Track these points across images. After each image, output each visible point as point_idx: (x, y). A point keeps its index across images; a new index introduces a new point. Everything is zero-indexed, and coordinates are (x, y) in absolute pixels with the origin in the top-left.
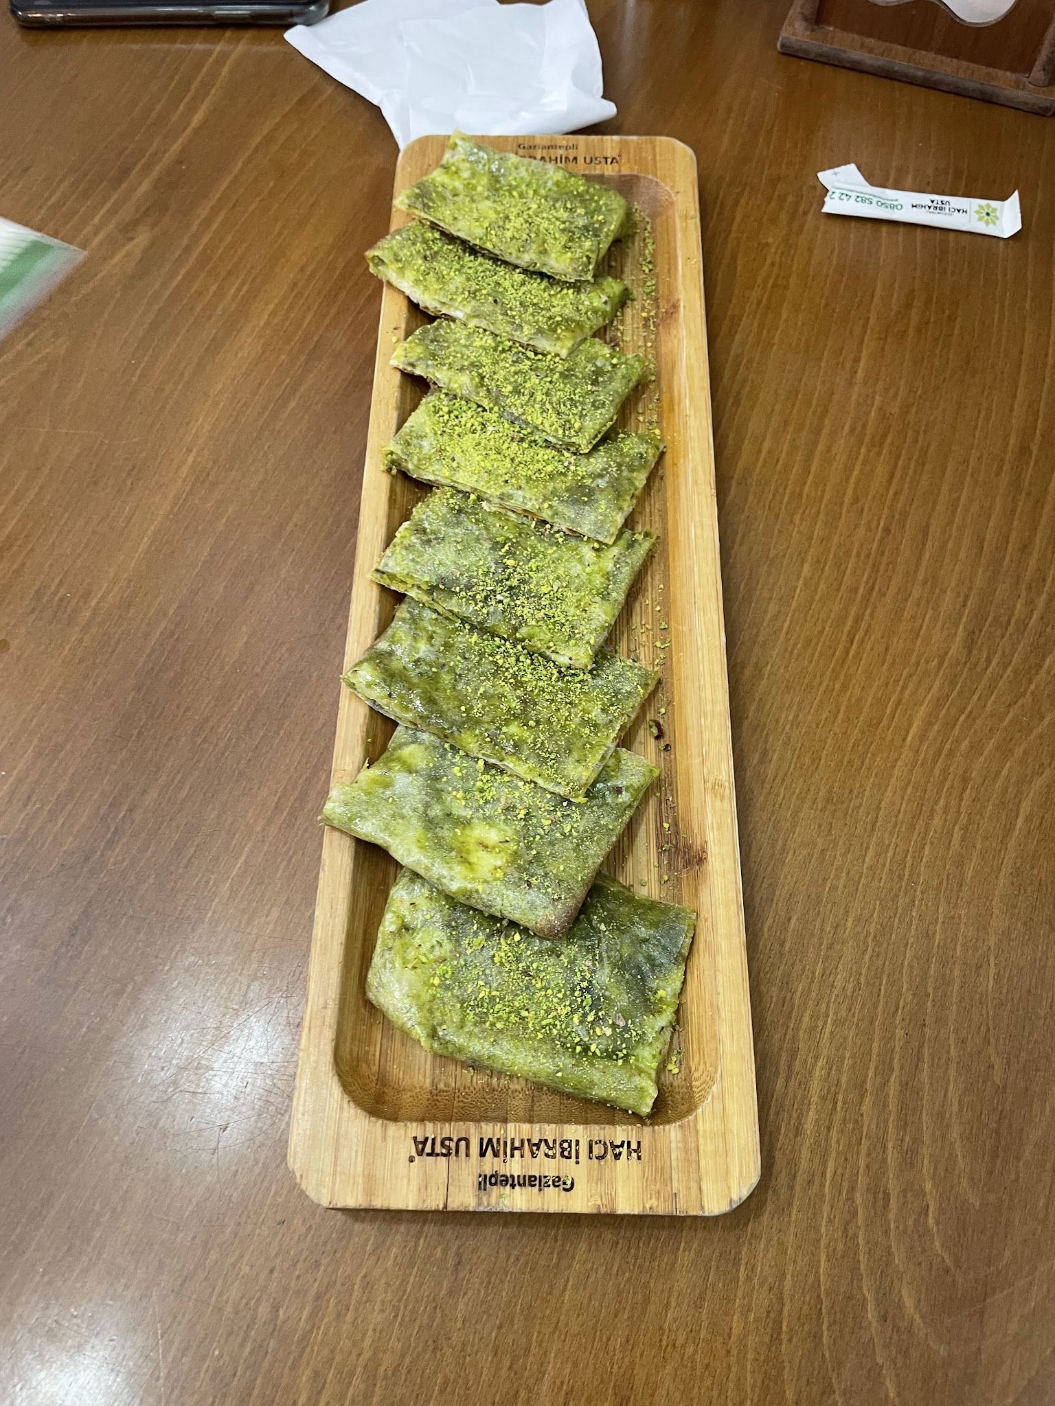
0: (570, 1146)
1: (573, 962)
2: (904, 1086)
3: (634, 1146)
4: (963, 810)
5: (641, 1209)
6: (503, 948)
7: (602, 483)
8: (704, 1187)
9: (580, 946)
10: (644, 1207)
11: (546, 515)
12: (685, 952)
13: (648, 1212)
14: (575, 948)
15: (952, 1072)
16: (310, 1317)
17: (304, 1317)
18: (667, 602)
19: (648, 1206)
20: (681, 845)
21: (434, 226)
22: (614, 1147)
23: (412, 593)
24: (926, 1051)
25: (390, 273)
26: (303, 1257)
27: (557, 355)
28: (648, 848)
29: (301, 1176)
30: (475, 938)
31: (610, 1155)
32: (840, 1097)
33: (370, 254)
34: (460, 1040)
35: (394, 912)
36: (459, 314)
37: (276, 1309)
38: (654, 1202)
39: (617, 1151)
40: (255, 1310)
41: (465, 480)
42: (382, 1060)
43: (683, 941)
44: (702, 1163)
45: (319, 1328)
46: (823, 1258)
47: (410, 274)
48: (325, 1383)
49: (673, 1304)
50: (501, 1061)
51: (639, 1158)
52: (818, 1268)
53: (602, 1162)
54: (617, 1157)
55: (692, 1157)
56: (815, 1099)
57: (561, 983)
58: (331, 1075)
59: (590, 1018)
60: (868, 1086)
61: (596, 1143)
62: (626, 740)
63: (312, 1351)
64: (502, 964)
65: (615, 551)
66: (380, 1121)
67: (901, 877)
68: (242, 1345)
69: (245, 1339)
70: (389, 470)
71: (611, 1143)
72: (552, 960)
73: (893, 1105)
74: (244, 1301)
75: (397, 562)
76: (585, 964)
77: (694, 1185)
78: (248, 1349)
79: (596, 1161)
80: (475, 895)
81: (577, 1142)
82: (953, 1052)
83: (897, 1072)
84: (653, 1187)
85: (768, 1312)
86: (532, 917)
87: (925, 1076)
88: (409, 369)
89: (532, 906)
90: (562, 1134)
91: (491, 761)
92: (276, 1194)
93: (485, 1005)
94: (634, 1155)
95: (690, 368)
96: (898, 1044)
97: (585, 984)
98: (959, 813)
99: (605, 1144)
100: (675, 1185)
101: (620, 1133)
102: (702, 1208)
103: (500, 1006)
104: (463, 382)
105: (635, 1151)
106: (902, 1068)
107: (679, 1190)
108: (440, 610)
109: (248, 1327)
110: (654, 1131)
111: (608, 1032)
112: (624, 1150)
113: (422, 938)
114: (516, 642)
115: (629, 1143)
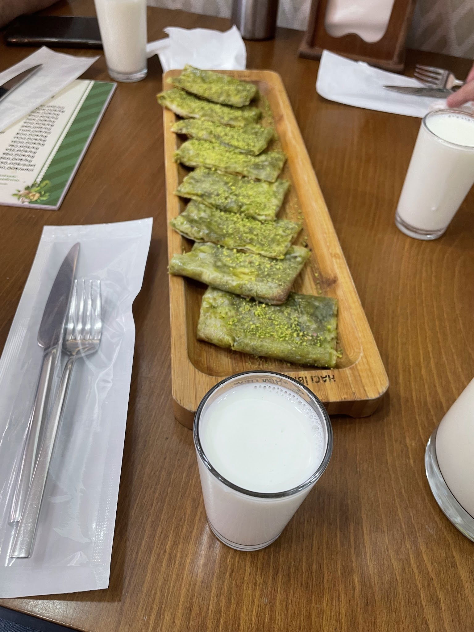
0: (303, 379)
1: (289, 314)
2: (437, 364)
3: (331, 377)
4: (433, 270)
5: (340, 399)
6: (259, 310)
7: (266, 163)
8: (366, 389)
9: (291, 309)
10: (341, 398)
11: (245, 173)
12: (335, 313)
13: (343, 400)
14: (290, 309)
15: (455, 357)
16: (187, 476)
17: (184, 476)
18: (300, 205)
19: (343, 398)
20: (324, 280)
21: (183, 89)
22: (323, 378)
23: (194, 198)
24: (443, 351)
25: (167, 103)
26: (180, 452)
27: (240, 126)
28: (310, 283)
29: (180, 400)
30: (245, 306)
31: (321, 381)
32: (411, 370)
33: (159, 95)
34: (247, 341)
35: (207, 301)
36: (197, 116)
37: (169, 474)
38: (346, 396)
39: (324, 379)
40: (159, 477)
41: (210, 162)
42: (208, 362)
43: (335, 308)
44: (363, 381)
45: (192, 480)
46: (420, 428)
47: (176, 103)
48: (199, 504)
49: (358, 452)
50: (266, 347)
51: (335, 381)
52: (419, 433)
53: (319, 384)
54: (325, 381)
55: (358, 379)
56: (401, 371)
57: (286, 323)
58: (188, 362)
59: (301, 334)
60: (422, 365)
61: (314, 377)
62: (294, 242)
63: (190, 490)
64: (259, 316)
65: (277, 184)
66: (214, 377)
67: (415, 294)
68: (154, 492)
69: (155, 489)
70: (176, 161)
71: (321, 377)
72: (280, 314)
73: (434, 371)
74: (153, 473)
75: (186, 189)
76: (294, 315)
77: (362, 389)
78: (157, 493)
79: (316, 384)
80: (244, 286)
81: (306, 377)
82: (453, 350)
83: (432, 359)
84: (344, 391)
85: (402, 452)
86: (271, 292)
87: (444, 359)
88: (179, 132)
89: (270, 288)
90: (298, 375)
91: (239, 248)
92: (162, 427)
93: (254, 331)
94: (332, 380)
95: (293, 132)
96: (430, 349)
97: (296, 322)
98: (432, 272)
99: (318, 377)
100: (353, 389)
101: (324, 373)
102: (367, 396)
103: (261, 331)
104: (203, 134)
105: (333, 378)
106: (434, 357)
107: (355, 391)
108: (206, 203)
109: (156, 484)
110: (339, 371)
111: (310, 338)
112: (327, 378)
113: (221, 310)
114: (241, 213)
115: (329, 376)
